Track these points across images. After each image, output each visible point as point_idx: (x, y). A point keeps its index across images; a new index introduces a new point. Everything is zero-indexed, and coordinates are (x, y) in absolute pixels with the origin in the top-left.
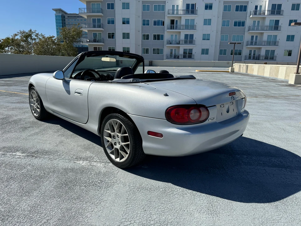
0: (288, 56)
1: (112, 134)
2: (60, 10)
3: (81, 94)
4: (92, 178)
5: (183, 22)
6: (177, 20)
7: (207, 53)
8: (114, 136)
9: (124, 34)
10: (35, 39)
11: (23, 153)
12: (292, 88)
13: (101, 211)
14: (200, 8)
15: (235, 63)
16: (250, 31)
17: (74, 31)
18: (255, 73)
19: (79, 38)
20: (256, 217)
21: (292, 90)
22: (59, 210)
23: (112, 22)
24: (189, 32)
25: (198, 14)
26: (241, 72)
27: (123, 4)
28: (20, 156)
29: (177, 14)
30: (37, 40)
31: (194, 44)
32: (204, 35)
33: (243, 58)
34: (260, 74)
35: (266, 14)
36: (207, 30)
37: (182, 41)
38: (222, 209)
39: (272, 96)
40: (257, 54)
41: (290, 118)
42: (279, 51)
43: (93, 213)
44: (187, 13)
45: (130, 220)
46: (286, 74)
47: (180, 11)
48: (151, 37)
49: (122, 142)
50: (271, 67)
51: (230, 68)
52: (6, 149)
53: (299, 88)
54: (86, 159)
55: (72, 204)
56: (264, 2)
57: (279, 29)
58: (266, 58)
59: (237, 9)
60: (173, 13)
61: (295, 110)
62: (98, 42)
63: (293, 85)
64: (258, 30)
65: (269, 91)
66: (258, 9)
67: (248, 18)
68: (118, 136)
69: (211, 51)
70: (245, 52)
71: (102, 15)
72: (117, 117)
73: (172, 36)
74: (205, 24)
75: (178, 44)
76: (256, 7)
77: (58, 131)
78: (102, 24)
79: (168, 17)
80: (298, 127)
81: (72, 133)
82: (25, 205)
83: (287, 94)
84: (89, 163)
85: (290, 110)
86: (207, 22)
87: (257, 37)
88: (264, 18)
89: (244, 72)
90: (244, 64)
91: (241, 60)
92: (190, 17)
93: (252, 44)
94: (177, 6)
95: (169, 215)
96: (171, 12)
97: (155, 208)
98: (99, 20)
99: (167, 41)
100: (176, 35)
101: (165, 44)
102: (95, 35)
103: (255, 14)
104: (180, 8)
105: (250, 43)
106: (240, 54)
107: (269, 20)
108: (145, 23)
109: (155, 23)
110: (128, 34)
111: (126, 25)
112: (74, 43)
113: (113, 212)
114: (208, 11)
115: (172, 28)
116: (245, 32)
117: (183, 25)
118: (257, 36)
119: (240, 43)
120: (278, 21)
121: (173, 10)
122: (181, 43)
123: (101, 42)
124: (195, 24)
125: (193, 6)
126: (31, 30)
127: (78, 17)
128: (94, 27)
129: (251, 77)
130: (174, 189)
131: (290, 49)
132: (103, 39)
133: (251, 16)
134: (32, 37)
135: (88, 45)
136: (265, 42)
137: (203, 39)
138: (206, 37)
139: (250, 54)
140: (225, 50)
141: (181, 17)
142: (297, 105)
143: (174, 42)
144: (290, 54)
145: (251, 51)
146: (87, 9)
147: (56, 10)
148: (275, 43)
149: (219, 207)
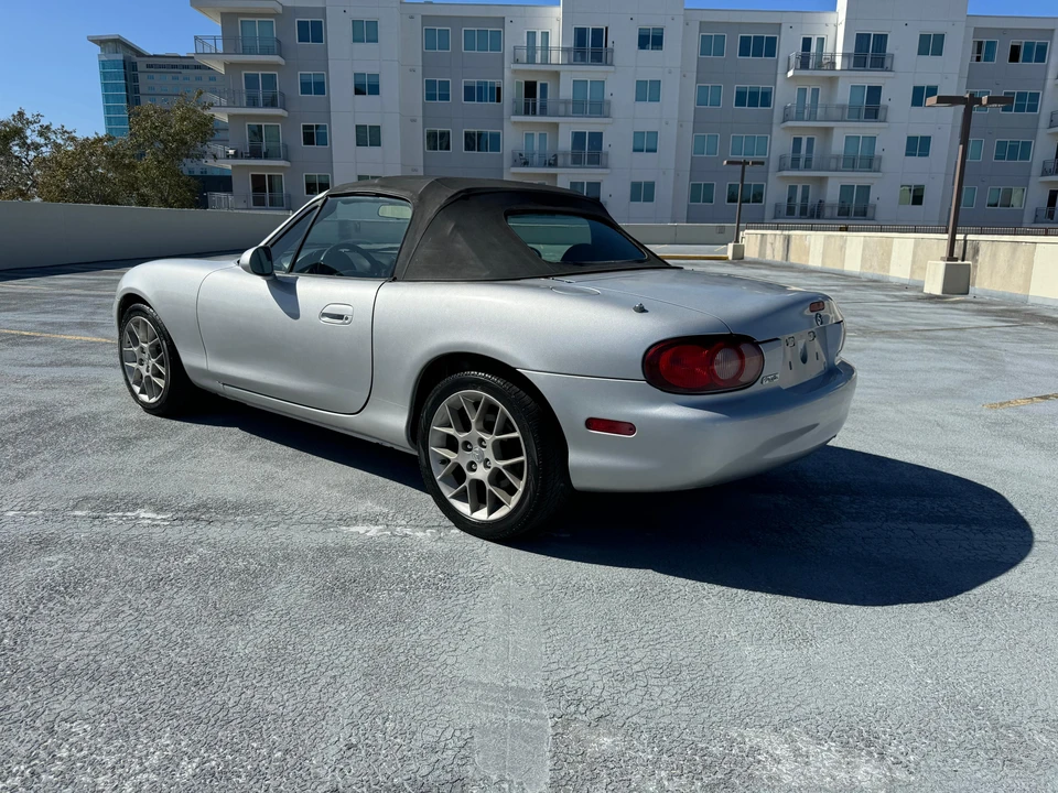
0: (913, 204)
1: (461, 437)
2: (119, 43)
3: (347, 319)
4: (417, 571)
5: (566, 91)
6: (546, 84)
7: (649, 197)
8: (466, 443)
9: (360, 129)
10: (37, 147)
11: (159, 510)
12: (938, 306)
13: (481, 648)
14: (622, 41)
15: (747, 228)
16: (790, 124)
17: (183, 119)
18: (815, 261)
19: (204, 142)
20: (915, 641)
21: (940, 311)
22: (356, 652)
23: (318, 87)
24: (588, 125)
25: (614, 63)
26: (769, 257)
27: (357, 24)
28: (154, 520)
29: (545, 61)
30: (44, 149)
31: (606, 167)
32: (638, 135)
33: (769, 213)
34: (832, 265)
35: (838, 67)
36: (648, 116)
37: (565, 154)
38: (819, 629)
39: (883, 332)
40: (812, 200)
41: (950, 393)
42: (885, 190)
43: (457, 653)
44: (579, 58)
45: (572, 666)
46: (914, 262)
47: (554, 54)
48: (458, 142)
49: (497, 459)
50: (865, 241)
51: (731, 246)
52: (93, 503)
53: (959, 306)
54: (373, 520)
55: (387, 636)
56: (832, 28)
57: (881, 114)
58: (844, 212)
59: (746, 47)
60: (531, 60)
61: (962, 371)
62: (267, 157)
63: (938, 297)
64: (815, 120)
65: (869, 316)
66: (814, 49)
67: (780, 78)
68: (481, 440)
69: (663, 192)
70: (775, 192)
71: (282, 61)
72: (479, 384)
73: (529, 136)
74: (640, 97)
75: (550, 165)
76: (807, 43)
77: (243, 448)
78: (282, 94)
79: (515, 71)
80: (980, 416)
81: (291, 451)
82: (244, 644)
83: (926, 324)
84: (385, 530)
85: (944, 369)
86: (648, 91)
87: (810, 141)
88: (832, 81)
89: (778, 258)
90: (778, 232)
91: (763, 219)
92: (590, 72)
93: (795, 164)
94: (545, 35)
95: (678, 649)
96: (524, 55)
97: (632, 633)
98: (270, 80)
99: (513, 153)
100: (542, 136)
101: (505, 166)
102: (256, 132)
103: (804, 64)
104: (556, 40)
105: (789, 162)
106: (758, 197)
107: (849, 85)
108: (436, 91)
109: (470, 93)
110: (376, 130)
111: (367, 99)
112: (184, 160)
113: (515, 648)
114: (649, 53)
115: (529, 110)
116: (772, 124)
117: (566, 102)
118: (813, 139)
119: (762, 163)
120: (878, 89)
121: (531, 47)
122: (560, 161)
123: (278, 157)
124: (607, 96)
125: (599, 35)
126: (21, 114)
127: (187, 67)
128: (253, 103)
129: (801, 275)
130: (669, 587)
131: (919, 183)
132: (286, 146)
133: (790, 74)
134: (27, 138)
135: (230, 167)
136: (837, 158)
137: (635, 150)
138: (645, 143)
139: (789, 200)
140: (709, 187)
141: (557, 74)
142: (964, 355)
143: (536, 158)
144: (917, 199)
145: (793, 189)
146: (224, 38)
147: (102, 42)
148: (871, 163)
149: (808, 624)
